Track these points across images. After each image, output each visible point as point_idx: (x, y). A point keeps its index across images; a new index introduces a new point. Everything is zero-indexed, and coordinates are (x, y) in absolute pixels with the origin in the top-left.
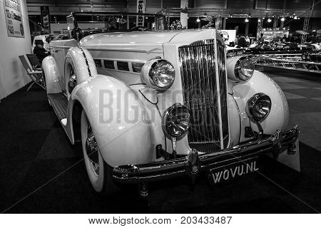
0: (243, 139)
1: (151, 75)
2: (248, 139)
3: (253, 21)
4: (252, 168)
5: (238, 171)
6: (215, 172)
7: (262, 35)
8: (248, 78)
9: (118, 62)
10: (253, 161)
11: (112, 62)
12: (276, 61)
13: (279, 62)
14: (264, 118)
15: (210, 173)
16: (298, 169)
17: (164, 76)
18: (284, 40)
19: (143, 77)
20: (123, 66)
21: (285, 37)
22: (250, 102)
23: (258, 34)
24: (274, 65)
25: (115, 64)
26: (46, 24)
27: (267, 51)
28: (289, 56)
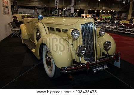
0: (101, 57)
1: (72, 34)
2: (103, 57)
3: (98, 11)
4: (106, 67)
5: (102, 68)
6: (94, 69)
7: (101, 17)
8: (103, 35)
9: (56, 28)
10: (106, 64)
11: (54, 28)
12: (107, 27)
13: (108, 28)
14: (109, 49)
15: (93, 69)
16: (120, 67)
17: (76, 34)
18: (109, 19)
19: (67, 35)
20: (58, 30)
21: (109, 18)
22: (104, 44)
23: (100, 17)
24: (107, 29)
25: (55, 29)
26: (15, 9)
27: (104, 23)
28: (112, 25)
